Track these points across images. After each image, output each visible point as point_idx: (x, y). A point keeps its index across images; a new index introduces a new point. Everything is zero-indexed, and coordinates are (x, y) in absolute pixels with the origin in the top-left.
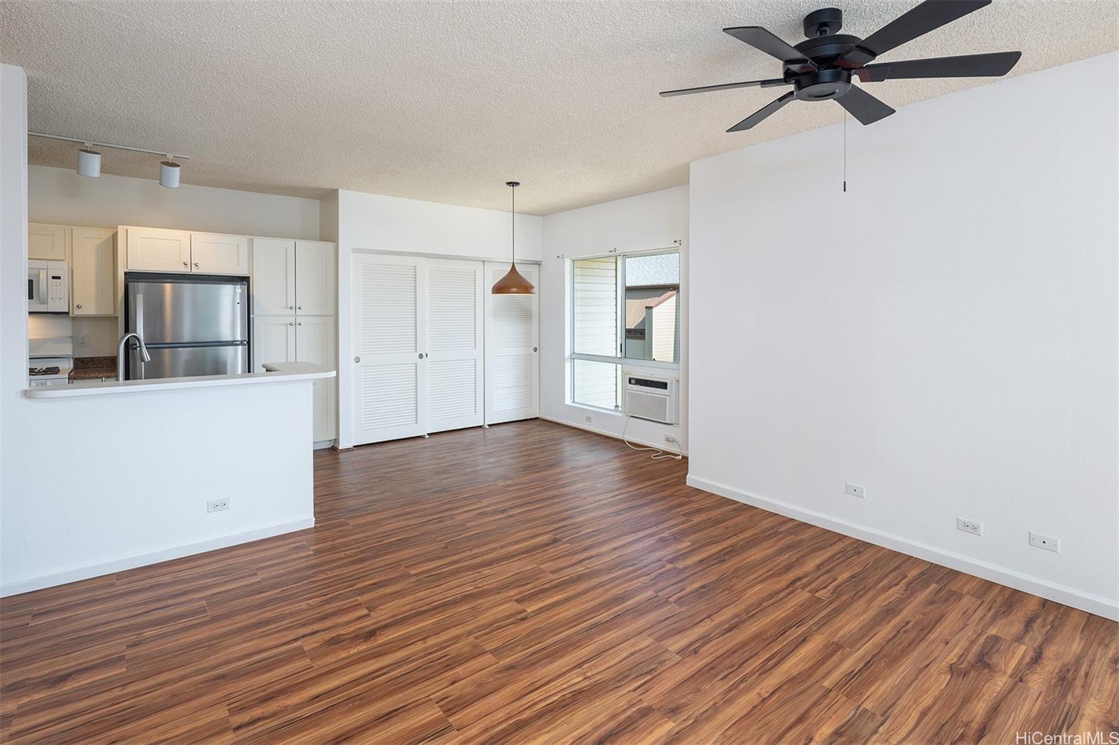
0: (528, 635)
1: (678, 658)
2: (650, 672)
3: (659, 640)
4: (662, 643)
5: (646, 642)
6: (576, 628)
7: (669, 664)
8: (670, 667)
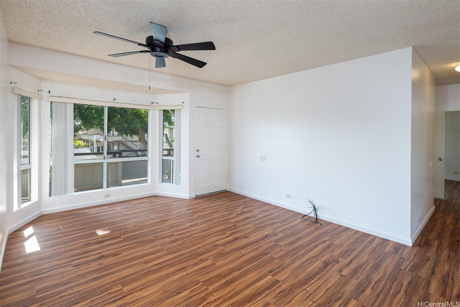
0: (265, 265)
1: (208, 258)
2: (220, 254)
3: (214, 264)
4: (213, 263)
5: (219, 263)
6: (248, 268)
7: (213, 256)
8: (213, 255)
